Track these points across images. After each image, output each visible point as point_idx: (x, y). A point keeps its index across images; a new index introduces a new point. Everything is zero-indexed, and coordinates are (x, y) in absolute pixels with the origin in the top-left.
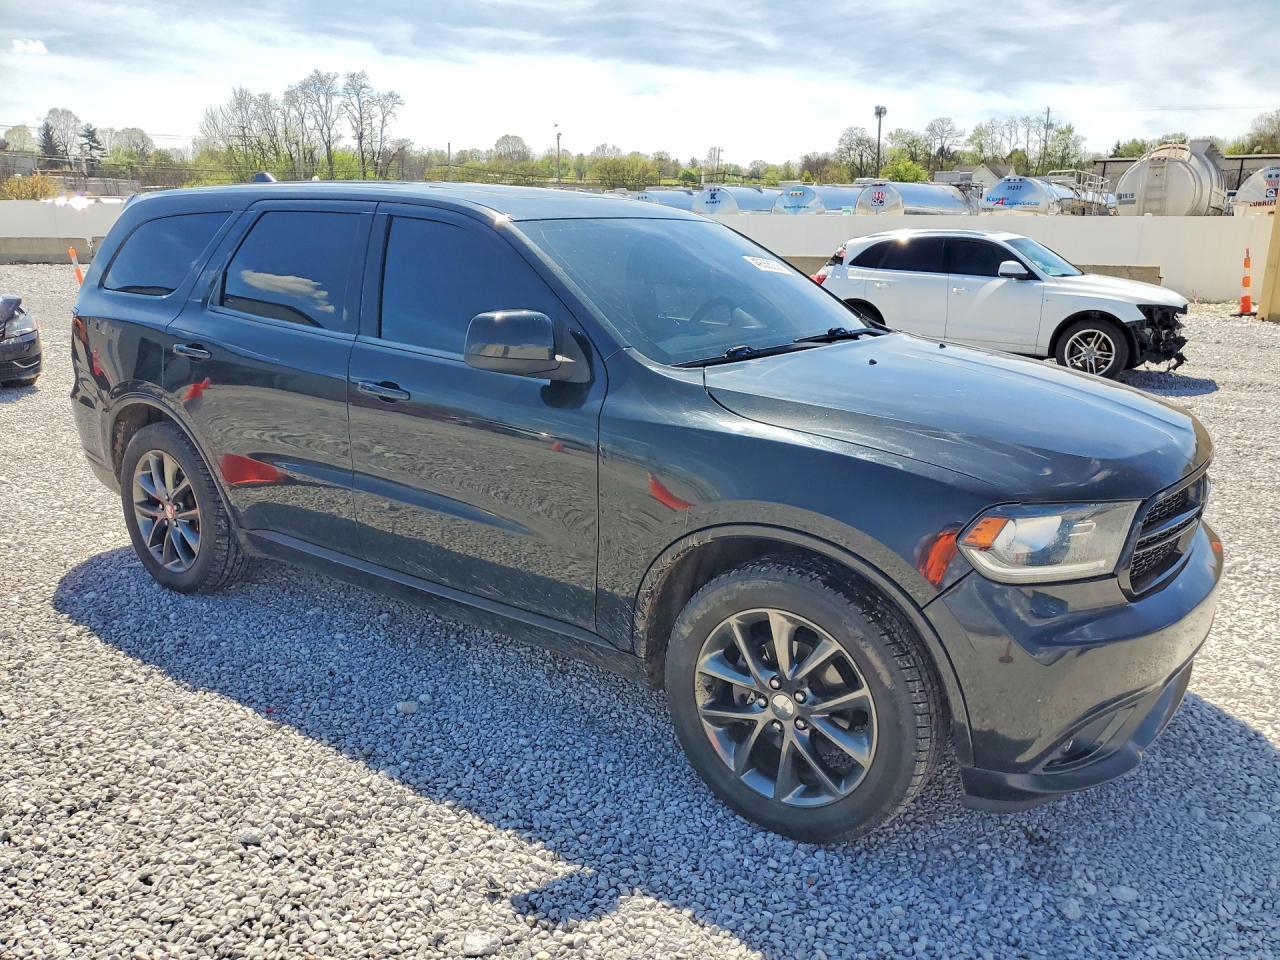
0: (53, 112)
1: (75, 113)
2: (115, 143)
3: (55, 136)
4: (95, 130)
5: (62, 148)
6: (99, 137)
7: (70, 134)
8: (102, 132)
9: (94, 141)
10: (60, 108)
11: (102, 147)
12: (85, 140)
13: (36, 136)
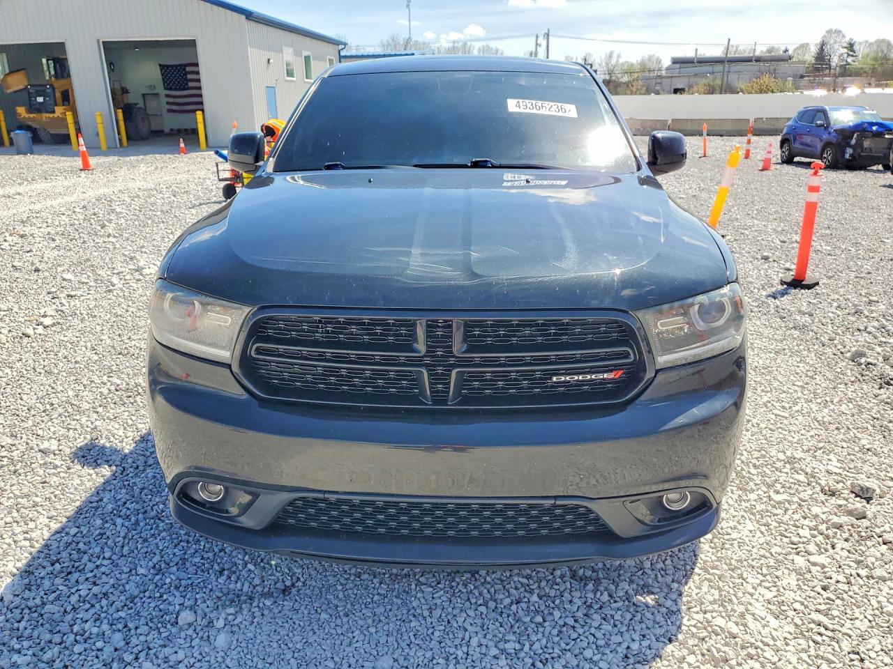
0: (829, 32)
1: (843, 32)
2: (867, 51)
3: (826, 50)
4: (855, 42)
5: (828, 57)
6: (856, 47)
7: (836, 46)
8: (860, 43)
9: (852, 51)
10: (834, 28)
11: (857, 54)
12: (846, 50)
13: (814, 50)
